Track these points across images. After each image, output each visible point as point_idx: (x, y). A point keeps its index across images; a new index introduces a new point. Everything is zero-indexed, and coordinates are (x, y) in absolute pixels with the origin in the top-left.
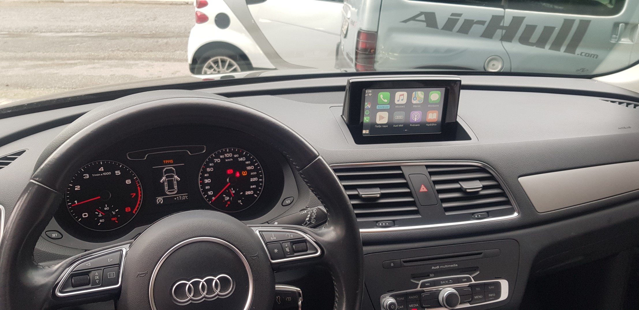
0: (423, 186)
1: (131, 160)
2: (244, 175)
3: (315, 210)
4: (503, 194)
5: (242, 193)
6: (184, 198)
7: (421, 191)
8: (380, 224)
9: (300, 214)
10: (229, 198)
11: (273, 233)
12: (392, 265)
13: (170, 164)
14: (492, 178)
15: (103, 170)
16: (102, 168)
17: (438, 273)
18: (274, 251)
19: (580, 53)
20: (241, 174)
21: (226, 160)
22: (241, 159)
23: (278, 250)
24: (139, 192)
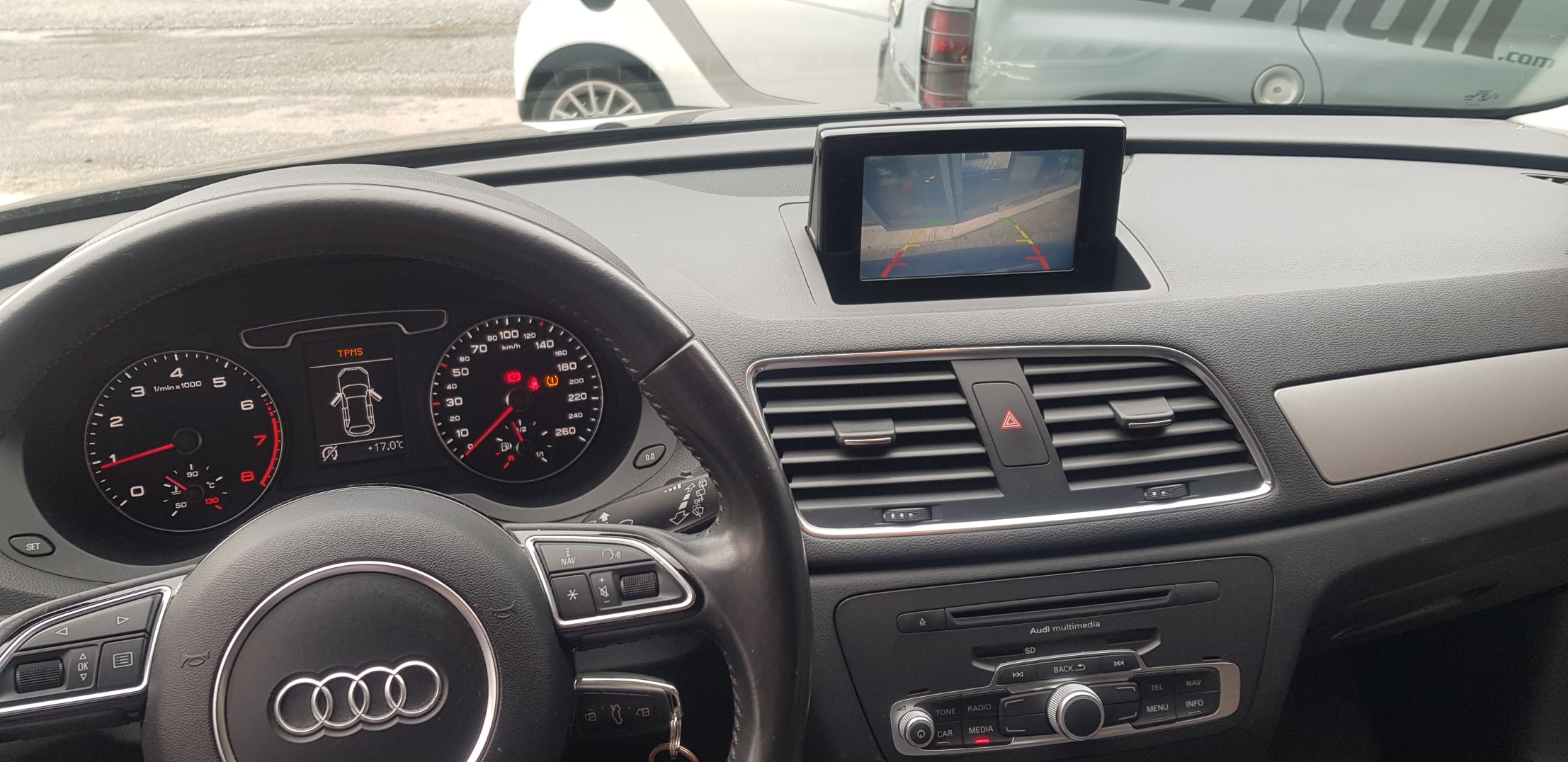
0: (1009, 413)
1: (252, 350)
2: (550, 385)
3: (702, 481)
4: (1230, 435)
5: (546, 432)
6: (393, 446)
7: (1004, 426)
8: (893, 516)
9: (666, 491)
10: (511, 446)
11: (568, 548)
12: (923, 623)
13: (355, 358)
14: (1201, 391)
15: (180, 375)
16: (179, 369)
17: (1044, 645)
18: (569, 595)
19: (1505, 55)
20: (542, 383)
21: (504, 348)
22: (543, 345)
23: (577, 594)
24: (275, 431)
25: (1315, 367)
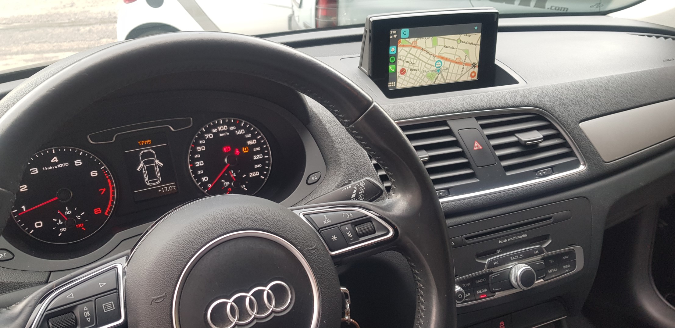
0: (476, 142)
1: (95, 144)
2: (245, 152)
3: (362, 182)
4: (564, 145)
5: (245, 175)
6: (171, 189)
7: (475, 148)
10: (229, 183)
11: (325, 214)
12: (452, 243)
13: (147, 145)
14: (550, 126)
15: (57, 161)
16: (56, 158)
17: (506, 247)
18: (332, 238)
19: (549, 7)
20: (241, 151)
21: (221, 135)
22: (239, 132)
23: (336, 237)
24: (110, 186)
25: (592, 112)
